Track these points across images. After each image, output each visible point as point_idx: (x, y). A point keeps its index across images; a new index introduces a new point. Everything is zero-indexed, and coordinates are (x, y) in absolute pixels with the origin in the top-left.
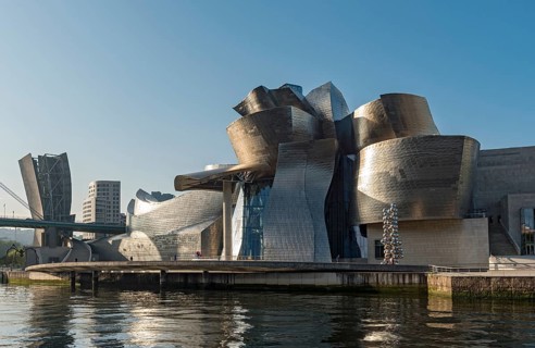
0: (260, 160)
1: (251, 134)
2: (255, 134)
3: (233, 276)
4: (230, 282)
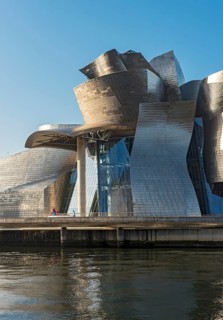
0: (112, 120)
1: (104, 94)
2: (108, 95)
3: (154, 233)
4: (150, 239)
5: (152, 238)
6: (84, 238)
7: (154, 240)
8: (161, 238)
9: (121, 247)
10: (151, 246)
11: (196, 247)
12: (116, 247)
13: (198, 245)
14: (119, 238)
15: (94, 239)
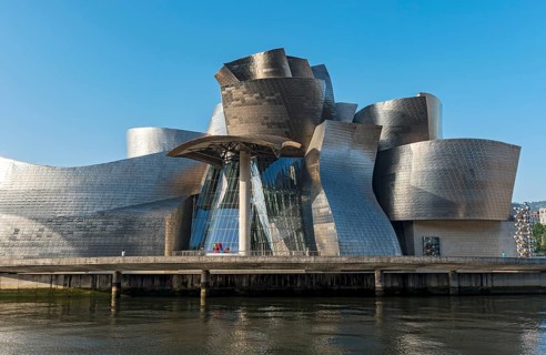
3: (490, 277)
4: (485, 285)
5: (488, 284)
6: (396, 284)
7: (490, 286)
8: (498, 283)
9: (455, 295)
10: (486, 293)
11: (538, 294)
12: (448, 295)
13: (540, 291)
14: (454, 284)
15: (411, 284)
